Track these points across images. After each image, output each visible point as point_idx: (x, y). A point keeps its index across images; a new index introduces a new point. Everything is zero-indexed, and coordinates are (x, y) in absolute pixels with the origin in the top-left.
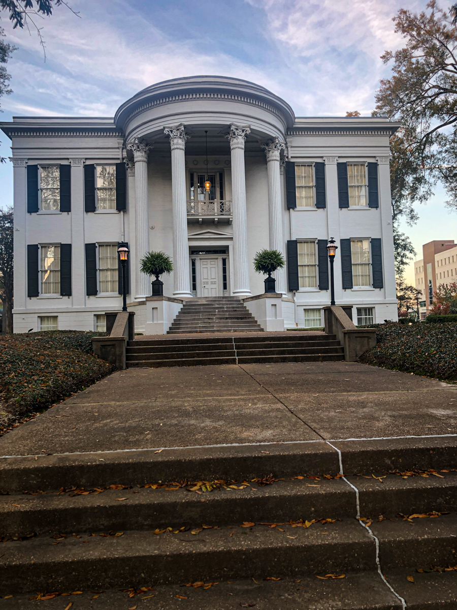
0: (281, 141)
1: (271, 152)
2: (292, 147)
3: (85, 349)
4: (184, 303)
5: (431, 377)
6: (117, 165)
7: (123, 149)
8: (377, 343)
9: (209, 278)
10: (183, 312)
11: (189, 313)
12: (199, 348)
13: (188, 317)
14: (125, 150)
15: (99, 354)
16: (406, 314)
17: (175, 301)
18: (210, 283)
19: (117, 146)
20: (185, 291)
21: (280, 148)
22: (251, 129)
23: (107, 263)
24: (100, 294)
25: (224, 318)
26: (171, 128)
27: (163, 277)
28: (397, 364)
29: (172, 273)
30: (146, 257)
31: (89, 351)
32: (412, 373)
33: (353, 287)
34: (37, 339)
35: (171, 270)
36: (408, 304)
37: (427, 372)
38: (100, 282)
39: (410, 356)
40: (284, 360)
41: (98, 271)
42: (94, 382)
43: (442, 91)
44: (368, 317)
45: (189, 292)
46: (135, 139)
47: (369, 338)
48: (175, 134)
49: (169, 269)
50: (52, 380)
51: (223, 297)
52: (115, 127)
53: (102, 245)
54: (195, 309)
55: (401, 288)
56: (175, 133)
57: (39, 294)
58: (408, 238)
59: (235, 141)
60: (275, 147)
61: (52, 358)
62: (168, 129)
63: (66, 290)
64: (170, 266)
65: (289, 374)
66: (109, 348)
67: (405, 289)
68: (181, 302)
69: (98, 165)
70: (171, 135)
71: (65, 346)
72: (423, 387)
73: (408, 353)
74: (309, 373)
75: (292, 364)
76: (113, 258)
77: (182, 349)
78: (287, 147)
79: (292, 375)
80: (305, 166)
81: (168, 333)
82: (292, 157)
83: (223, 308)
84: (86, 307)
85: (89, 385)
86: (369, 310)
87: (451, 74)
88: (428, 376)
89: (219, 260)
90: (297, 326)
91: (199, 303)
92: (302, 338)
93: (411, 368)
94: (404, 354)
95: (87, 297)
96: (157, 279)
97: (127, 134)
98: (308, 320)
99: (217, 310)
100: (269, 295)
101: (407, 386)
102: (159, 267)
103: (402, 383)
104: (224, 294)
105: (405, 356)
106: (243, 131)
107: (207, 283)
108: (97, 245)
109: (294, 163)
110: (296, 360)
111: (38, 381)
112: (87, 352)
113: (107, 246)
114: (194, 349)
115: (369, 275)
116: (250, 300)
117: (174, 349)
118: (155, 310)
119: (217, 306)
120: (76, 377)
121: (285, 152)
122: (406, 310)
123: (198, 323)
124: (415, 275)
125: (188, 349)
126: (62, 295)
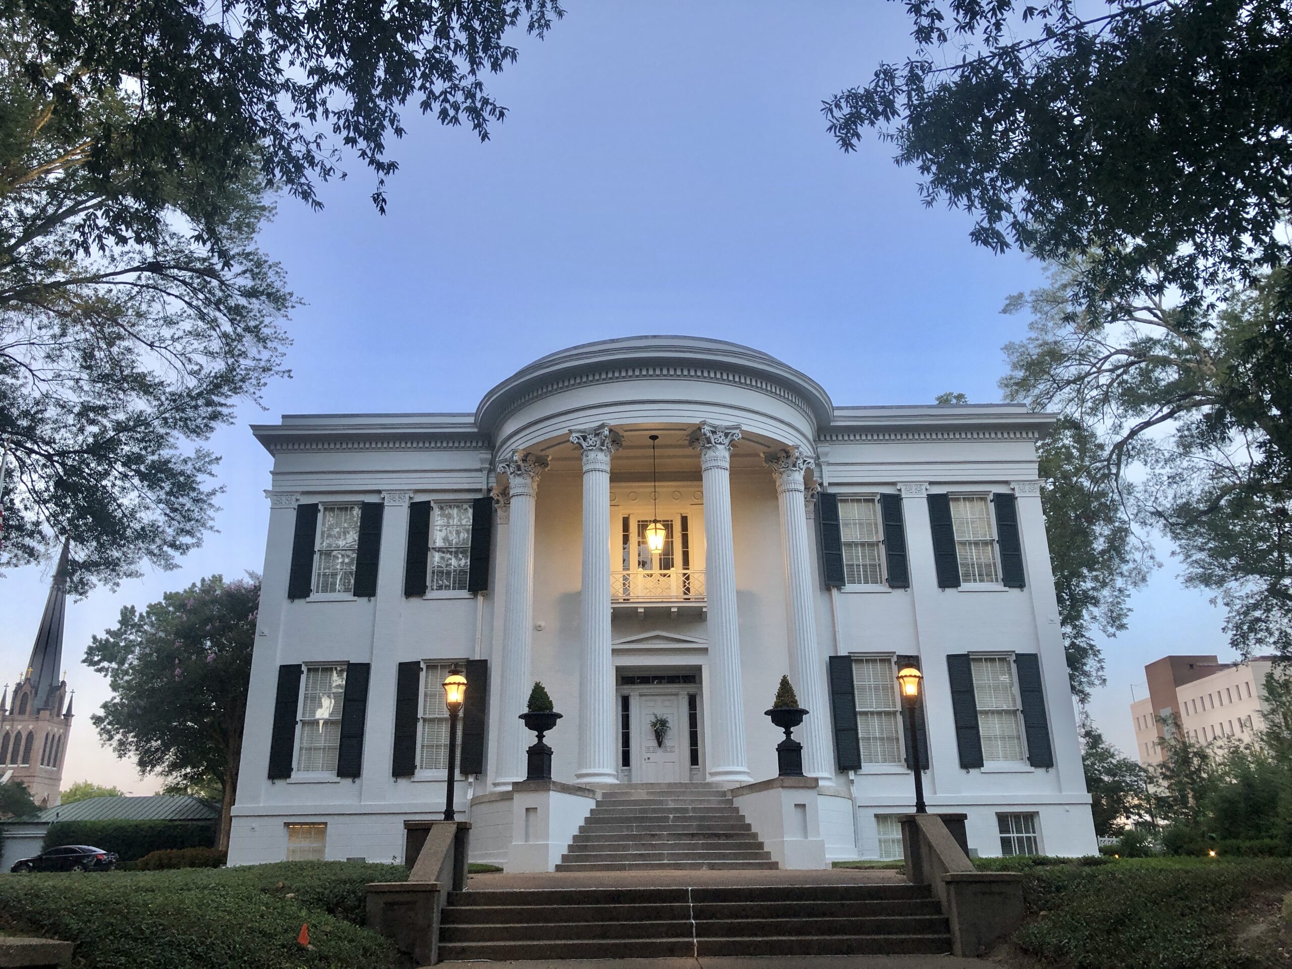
0: (805, 454)
1: (785, 476)
2: (829, 464)
4: (599, 798)
6: (476, 501)
7: (490, 471)
10: (595, 818)
11: (608, 821)
13: (606, 830)
14: (493, 475)
17: (578, 792)
19: (478, 466)
20: (603, 769)
21: (804, 467)
22: (743, 432)
23: (440, 706)
24: (420, 775)
25: (686, 835)
26: (584, 432)
27: (554, 737)
33: (985, 763)
38: (422, 746)
41: (421, 721)
44: (1024, 835)
45: (613, 771)
46: (513, 453)
47: (1004, 896)
48: (591, 442)
51: (689, 785)
52: (476, 430)
53: (433, 665)
54: (622, 812)
56: (592, 440)
57: (293, 774)
59: (710, 453)
60: (794, 466)
62: (577, 435)
63: (350, 763)
66: (401, 911)
68: (592, 795)
69: (438, 502)
70: (584, 445)
78: (818, 465)
80: (859, 501)
81: (558, 868)
82: (830, 484)
83: (685, 810)
84: (389, 802)
86: (1026, 820)
89: (680, 697)
90: (858, 855)
91: (633, 798)
95: (392, 780)
96: (540, 742)
97: (498, 444)
98: (885, 841)
99: (671, 816)
100: (790, 780)
104: (690, 776)
106: (726, 435)
108: (422, 665)
109: (834, 496)
113: (443, 667)
116: (746, 791)
118: (531, 815)
119: (672, 805)
121: (816, 474)
123: (626, 847)
124: (1136, 734)
126: (340, 774)
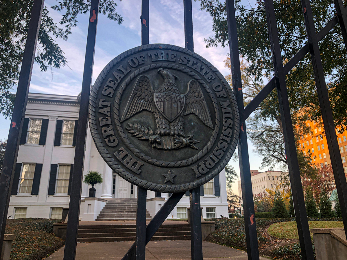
3: (48, 230)
4: (107, 202)
5: (242, 249)
6: (76, 121)
8: (215, 229)
9: (123, 187)
10: (106, 207)
11: (110, 208)
12: (116, 231)
13: (109, 211)
15: (57, 233)
16: (234, 211)
17: (102, 201)
18: (123, 190)
19: (77, 111)
20: (108, 194)
23: (63, 176)
24: (56, 195)
25: (130, 212)
27: (96, 186)
28: (225, 242)
29: (102, 184)
30: (88, 174)
31: (51, 232)
32: (232, 248)
33: (204, 195)
34: (20, 224)
35: (101, 182)
36: (235, 205)
37: (240, 247)
38: (57, 187)
39: (231, 238)
40: (165, 239)
41: (57, 180)
42: (54, 252)
43: (248, 96)
44: (212, 213)
45: (111, 195)
47: (211, 226)
49: (100, 182)
50: (32, 250)
51: (131, 199)
52: (77, 101)
53: (61, 165)
54: (114, 206)
55: (231, 195)
57: (17, 194)
58: (233, 168)
61: (30, 236)
63: (35, 191)
64: (101, 180)
65: (168, 247)
66: (63, 230)
67: (233, 196)
68: (105, 201)
69: (65, 120)
71: (37, 228)
72: (237, 256)
73: (231, 236)
74: (178, 247)
75: (169, 241)
76: (67, 173)
77: (106, 231)
79: (169, 248)
81: (96, 220)
83: (130, 205)
84: (47, 202)
85: (51, 253)
86: (213, 209)
87: (252, 88)
88: (240, 249)
90: (173, 217)
91: (116, 202)
92: (175, 226)
93: (232, 244)
94: (228, 236)
95: (48, 196)
96: (93, 187)
98: (179, 214)
99: (126, 207)
100: (158, 198)
101: (229, 255)
102: (94, 180)
103: (226, 253)
104: (131, 197)
105: (229, 237)
107: (122, 190)
108: (58, 165)
110: (171, 239)
111: (24, 251)
112: (50, 232)
113: (64, 166)
114: (113, 231)
115: (213, 189)
117: (101, 231)
118: (89, 206)
119: (127, 204)
120: (45, 248)
122: (234, 208)
123: (114, 215)
124: (239, 188)
125: (110, 231)
126: (32, 194)
